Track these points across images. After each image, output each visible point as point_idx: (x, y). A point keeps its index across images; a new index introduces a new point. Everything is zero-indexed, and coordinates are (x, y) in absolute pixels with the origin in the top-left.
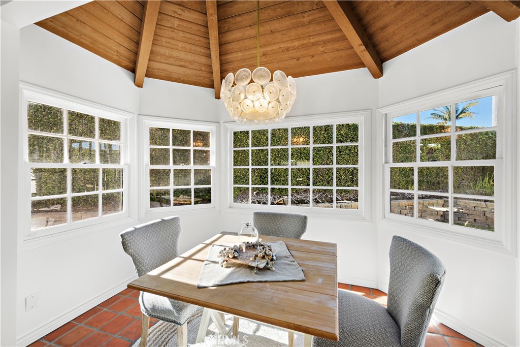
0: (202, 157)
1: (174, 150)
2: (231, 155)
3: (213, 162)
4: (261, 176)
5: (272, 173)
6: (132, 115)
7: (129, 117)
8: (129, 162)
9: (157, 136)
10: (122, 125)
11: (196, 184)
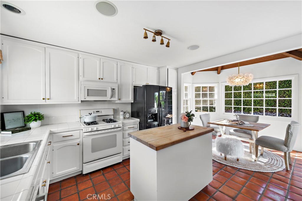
0: (212, 95)
1: (202, 94)
2: (224, 94)
3: (216, 97)
4: (237, 103)
5: (243, 101)
6: (191, 84)
7: (190, 84)
8: (190, 98)
9: (197, 89)
10: (188, 87)
11: (210, 105)
